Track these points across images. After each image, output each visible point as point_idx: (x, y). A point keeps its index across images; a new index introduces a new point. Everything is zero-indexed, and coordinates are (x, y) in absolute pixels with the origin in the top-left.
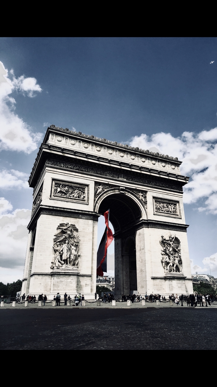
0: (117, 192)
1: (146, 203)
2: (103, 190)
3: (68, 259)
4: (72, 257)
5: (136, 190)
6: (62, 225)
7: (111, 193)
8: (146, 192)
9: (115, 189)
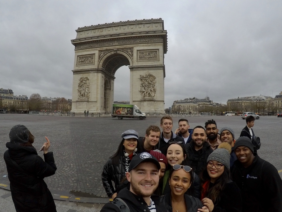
0: (113, 53)
1: (132, 55)
2: (104, 54)
3: (84, 95)
4: (86, 94)
5: (125, 48)
6: (81, 78)
7: (109, 54)
8: (133, 48)
9: (111, 52)
